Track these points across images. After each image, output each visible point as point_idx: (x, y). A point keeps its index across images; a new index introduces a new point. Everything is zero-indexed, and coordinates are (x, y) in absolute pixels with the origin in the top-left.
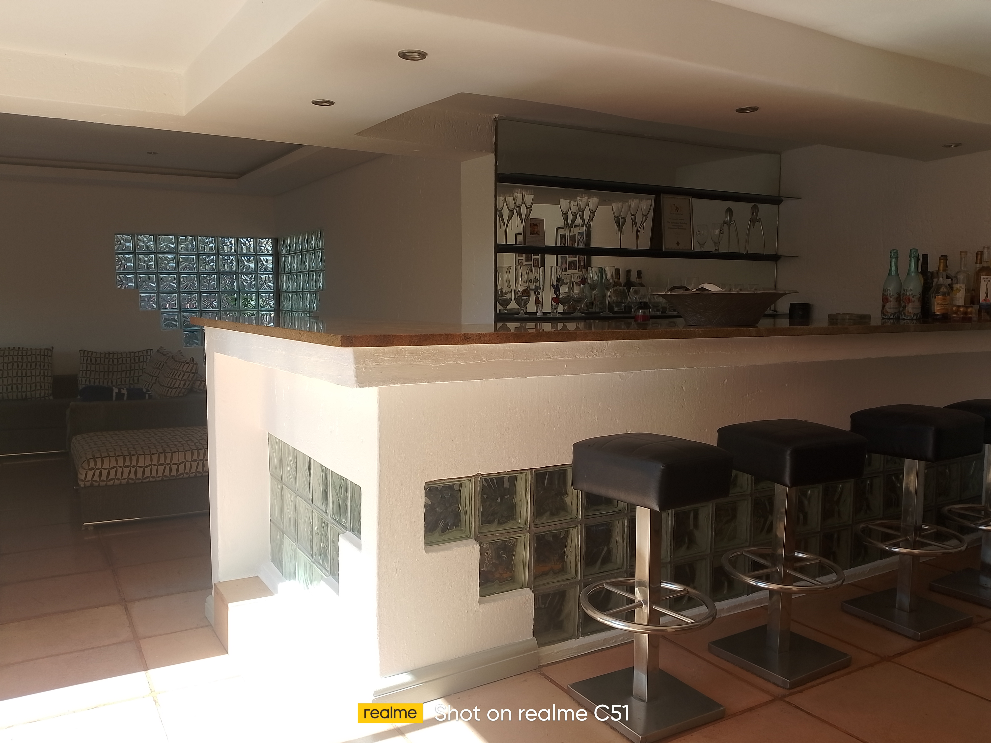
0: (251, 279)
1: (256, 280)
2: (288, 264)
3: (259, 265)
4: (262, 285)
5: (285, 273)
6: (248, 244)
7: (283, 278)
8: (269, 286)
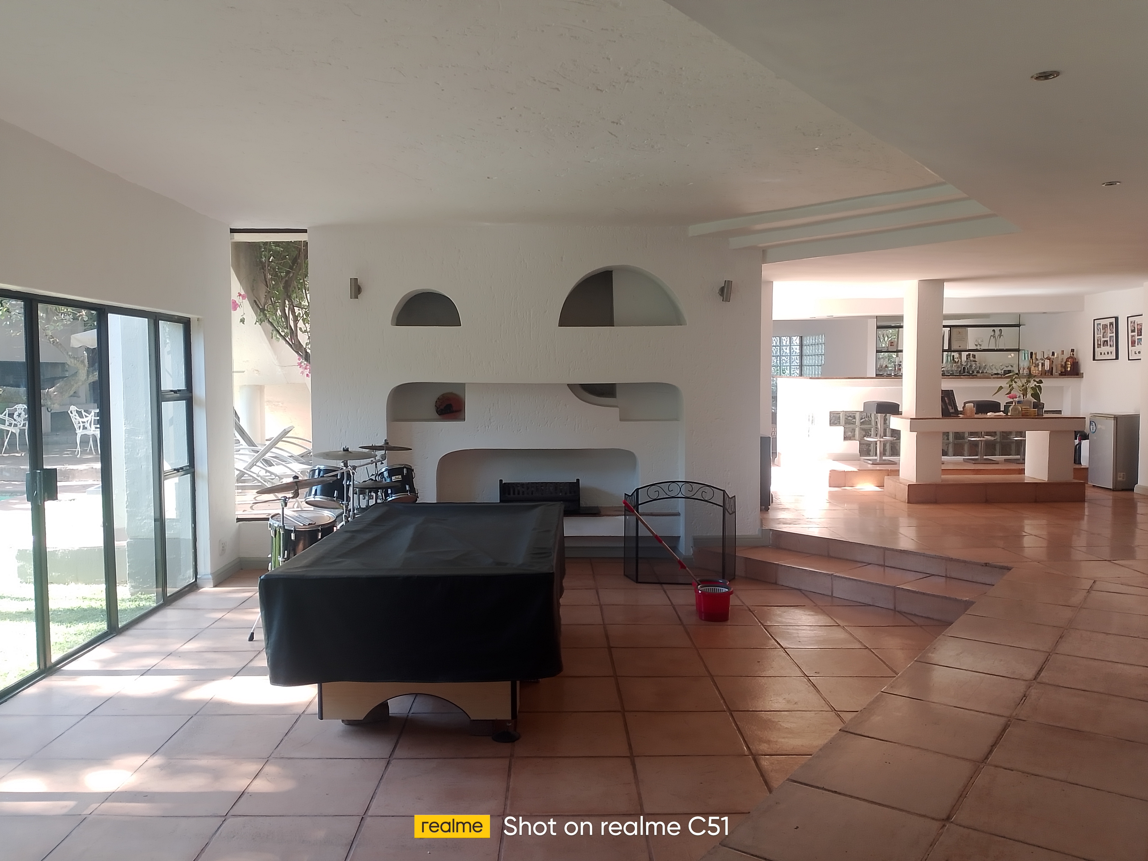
0: (787, 358)
1: (790, 359)
2: (807, 350)
3: (792, 351)
4: (793, 362)
5: (806, 355)
6: (785, 340)
7: (804, 358)
8: (796, 362)
